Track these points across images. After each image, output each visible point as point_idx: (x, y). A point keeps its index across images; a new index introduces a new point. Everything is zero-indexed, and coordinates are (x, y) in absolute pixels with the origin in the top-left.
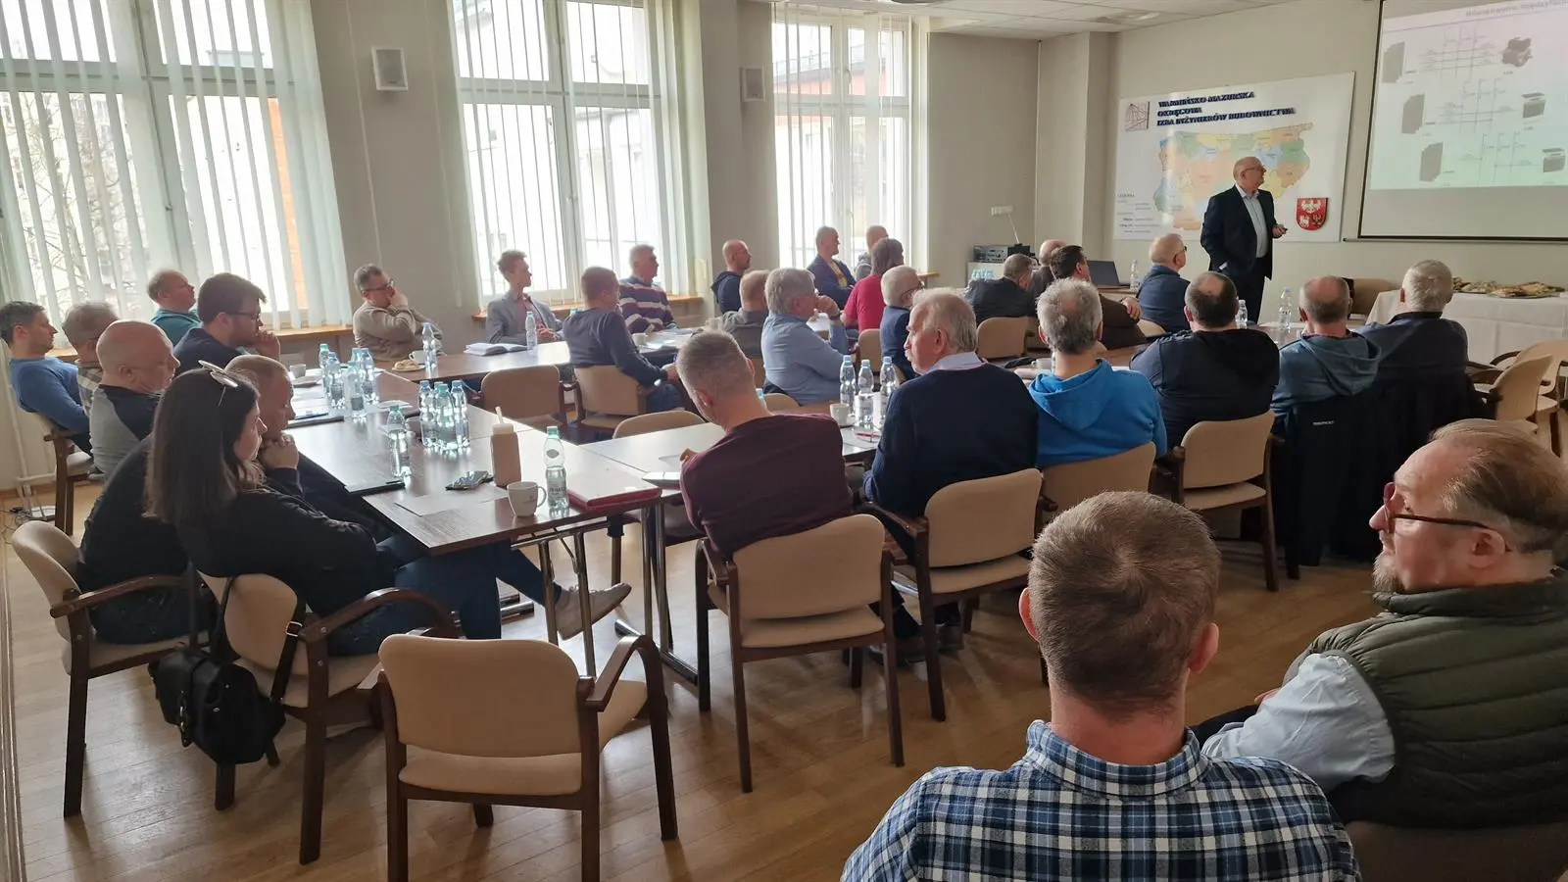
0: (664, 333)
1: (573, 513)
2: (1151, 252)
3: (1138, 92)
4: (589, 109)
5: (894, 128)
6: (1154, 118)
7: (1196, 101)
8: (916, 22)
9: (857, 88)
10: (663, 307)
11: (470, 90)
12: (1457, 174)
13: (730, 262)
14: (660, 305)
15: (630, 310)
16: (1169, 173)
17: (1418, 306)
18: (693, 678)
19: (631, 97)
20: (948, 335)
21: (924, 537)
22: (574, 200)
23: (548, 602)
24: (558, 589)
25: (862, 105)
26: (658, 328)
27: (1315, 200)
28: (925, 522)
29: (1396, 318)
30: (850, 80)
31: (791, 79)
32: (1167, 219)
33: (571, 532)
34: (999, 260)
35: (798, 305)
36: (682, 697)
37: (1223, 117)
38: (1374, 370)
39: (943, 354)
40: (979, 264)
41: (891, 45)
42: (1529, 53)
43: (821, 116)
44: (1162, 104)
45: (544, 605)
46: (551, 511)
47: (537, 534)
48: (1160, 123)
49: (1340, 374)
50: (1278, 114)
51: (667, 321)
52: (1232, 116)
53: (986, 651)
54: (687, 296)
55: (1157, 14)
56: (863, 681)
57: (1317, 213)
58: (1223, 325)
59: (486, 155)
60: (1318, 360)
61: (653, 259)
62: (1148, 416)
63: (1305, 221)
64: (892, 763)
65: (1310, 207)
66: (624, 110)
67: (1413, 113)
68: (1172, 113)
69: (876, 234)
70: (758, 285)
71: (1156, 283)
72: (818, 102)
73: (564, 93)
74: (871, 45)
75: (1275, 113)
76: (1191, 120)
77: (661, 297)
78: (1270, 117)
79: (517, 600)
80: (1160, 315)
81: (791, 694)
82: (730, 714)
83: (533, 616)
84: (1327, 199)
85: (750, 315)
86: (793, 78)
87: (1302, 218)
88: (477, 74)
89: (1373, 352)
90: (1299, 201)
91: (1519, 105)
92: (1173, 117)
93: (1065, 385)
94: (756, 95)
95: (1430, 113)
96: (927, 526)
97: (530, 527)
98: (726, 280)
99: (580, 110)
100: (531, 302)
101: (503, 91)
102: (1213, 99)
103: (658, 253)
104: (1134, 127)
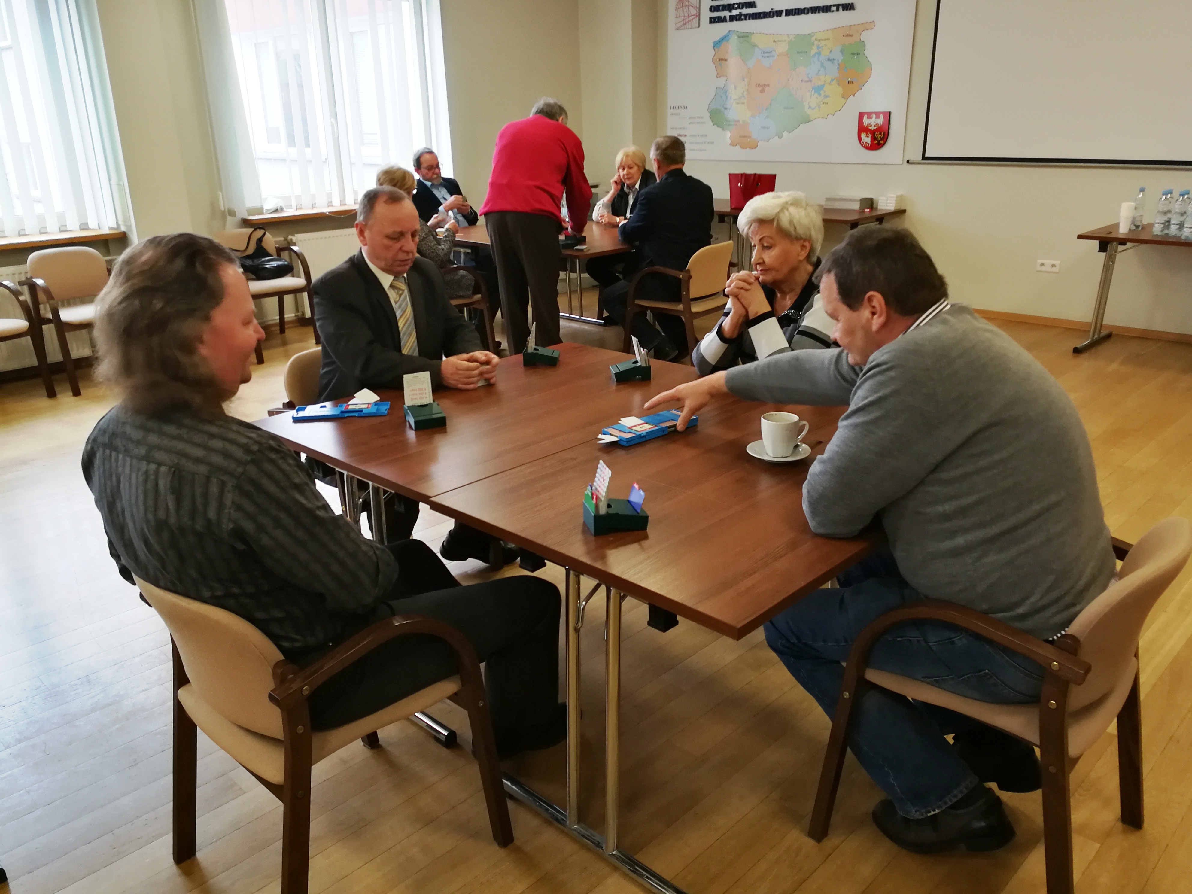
6: (706, 14)
27: (878, 114)
37: (779, 14)
48: (713, 20)
50: (838, 9)
52: (788, 13)
57: (879, 129)
63: (867, 139)
65: (872, 122)
68: (725, 8)
75: (834, 8)
76: (746, 16)
78: (829, 14)
84: (890, 112)
87: (863, 135)
90: (861, 115)
92: (726, 14)
104: (684, 24)
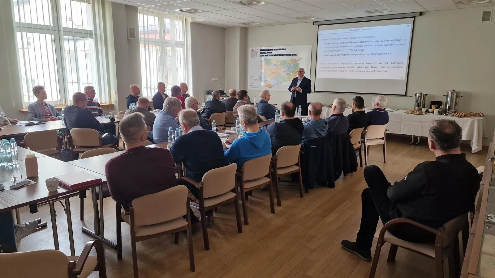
0: (99, 117)
3: (254, 46)
4: (69, 37)
5: (180, 51)
6: (259, 54)
7: (270, 50)
8: (187, 19)
9: (168, 37)
10: (99, 108)
11: (19, 27)
13: (132, 92)
14: (97, 107)
17: (338, 112)
18: (114, 246)
19: (85, 34)
22: (63, 69)
25: (169, 43)
29: (332, 116)
30: (165, 35)
31: (145, 32)
32: (263, 84)
33: (64, 198)
37: (278, 55)
38: (327, 129)
40: (208, 96)
41: (179, 25)
43: (156, 45)
44: (261, 50)
48: (260, 56)
49: (318, 130)
52: (280, 55)
54: (108, 104)
55: (259, 24)
59: (26, 50)
60: (313, 127)
61: (94, 91)
64: (191, 271)
66: (83, 38)
72: (155, 41)
73: (59, 31)
74: (172, 24)
76: (269, 55)
78: (290, 56)
88: (23, 21)
89: (326, 124)
94: (133, 37)
96: (202, 185)
99: (66, 37)
100: (47, 105)
101: (33, 28)
102: (275, 50)
104: (253, 56)
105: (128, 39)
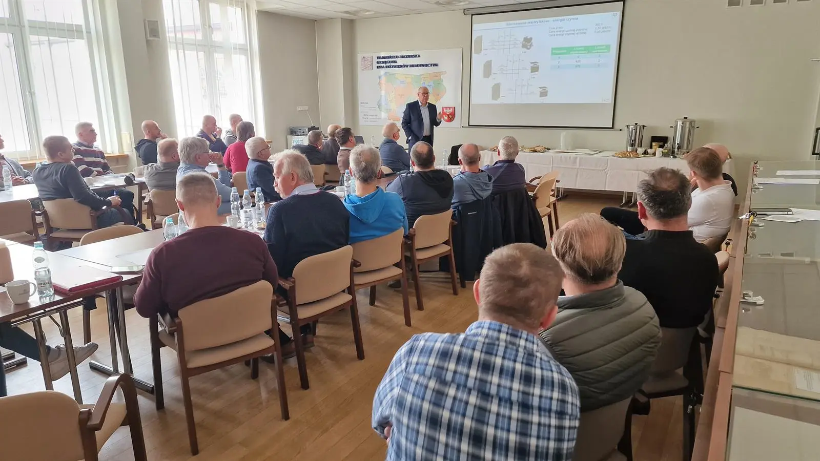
0: (105, 177)
1: (58, 298)
2: (383, 132)
3: (367, 50)
4: (40, 37)
5: (240, 61)
6: (375, 64)
7: (394, 57)
8: (249, 4)
9: (217, 37)
10: (102, 161)
12: (506, 98)
13: (147, 134)
14: (100, 159)
15: (79, 162)
16: (383, 93)
17: (505, 157)
18: (150, 389)
19: (70, 32)
20: (298, 176)
21: (293, 288)
22: (32, 94)
23: (43, 356)
24: (49, 347)
25: (222, 47)
26: (99, 174)
27: (450, 108)
28: (292, 280)
29: (496, 163)
30: (213, 32)
32: (384, 115)
33: (57, 310)
34: (304, 134)
35: (199, 158)
36: (145, 403)
37: (407, 66)
38: (491, 187)
39: (297, 185)
40: (294, 137)
41: (235, 15)
42: (532, 44)
43: (197, 51)
44: (379, 58)
45: (39, 360)
46: (40, 298)
47: (30, 315)
48: (378, 67)
49: (478, 190)
50: (431, 66)
51: (105, 169)
52: (411, 66)
53: (325, 345)
54: (117, 153)
55: (373, 13)
56: (259, 375)
57: (450, 114)
58: (429, 168)
60: (468, 183)
61: (92, 131)
62: (401, 215)
63: (446, 118)
64: (283, 418)
65: (448, 111)
66: (66, 39)
67: (488, 69)
68: (383, 62)
69: (235, 119)
70: (171, 147)
71: (387, 147)
72: (195, 43)
73: (21, 26)
74: (224, 14)
75: (430, 65)
76: (393, 66)
77: (101, 154)
78: (428, 67)
79: (13, 357)
80: (390, 163)
81: (215, 389)
82: (182, 410)
83: (27, 366)
84: (454, 107)
85: (166, 165)
86: (178, 29)
87: (444, 116)
89: (490, 179)
90: (443, 108)
91: (529, 66)
92: (384, 65)
93: (362, 200)
94: (155, 36)
95: (494, 69)
96: (294, 282)
97: (25, 311)
98: (145, 145)
99: (33, 38)
100: (4, 159)
102: (402, 57)
103: (96, 127)
104: (365, 68)
105: (148, 41)
